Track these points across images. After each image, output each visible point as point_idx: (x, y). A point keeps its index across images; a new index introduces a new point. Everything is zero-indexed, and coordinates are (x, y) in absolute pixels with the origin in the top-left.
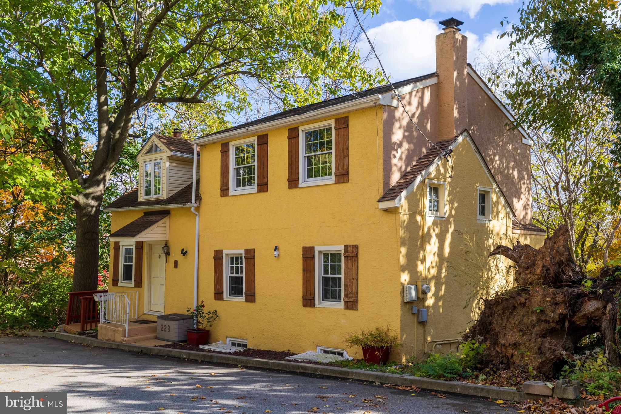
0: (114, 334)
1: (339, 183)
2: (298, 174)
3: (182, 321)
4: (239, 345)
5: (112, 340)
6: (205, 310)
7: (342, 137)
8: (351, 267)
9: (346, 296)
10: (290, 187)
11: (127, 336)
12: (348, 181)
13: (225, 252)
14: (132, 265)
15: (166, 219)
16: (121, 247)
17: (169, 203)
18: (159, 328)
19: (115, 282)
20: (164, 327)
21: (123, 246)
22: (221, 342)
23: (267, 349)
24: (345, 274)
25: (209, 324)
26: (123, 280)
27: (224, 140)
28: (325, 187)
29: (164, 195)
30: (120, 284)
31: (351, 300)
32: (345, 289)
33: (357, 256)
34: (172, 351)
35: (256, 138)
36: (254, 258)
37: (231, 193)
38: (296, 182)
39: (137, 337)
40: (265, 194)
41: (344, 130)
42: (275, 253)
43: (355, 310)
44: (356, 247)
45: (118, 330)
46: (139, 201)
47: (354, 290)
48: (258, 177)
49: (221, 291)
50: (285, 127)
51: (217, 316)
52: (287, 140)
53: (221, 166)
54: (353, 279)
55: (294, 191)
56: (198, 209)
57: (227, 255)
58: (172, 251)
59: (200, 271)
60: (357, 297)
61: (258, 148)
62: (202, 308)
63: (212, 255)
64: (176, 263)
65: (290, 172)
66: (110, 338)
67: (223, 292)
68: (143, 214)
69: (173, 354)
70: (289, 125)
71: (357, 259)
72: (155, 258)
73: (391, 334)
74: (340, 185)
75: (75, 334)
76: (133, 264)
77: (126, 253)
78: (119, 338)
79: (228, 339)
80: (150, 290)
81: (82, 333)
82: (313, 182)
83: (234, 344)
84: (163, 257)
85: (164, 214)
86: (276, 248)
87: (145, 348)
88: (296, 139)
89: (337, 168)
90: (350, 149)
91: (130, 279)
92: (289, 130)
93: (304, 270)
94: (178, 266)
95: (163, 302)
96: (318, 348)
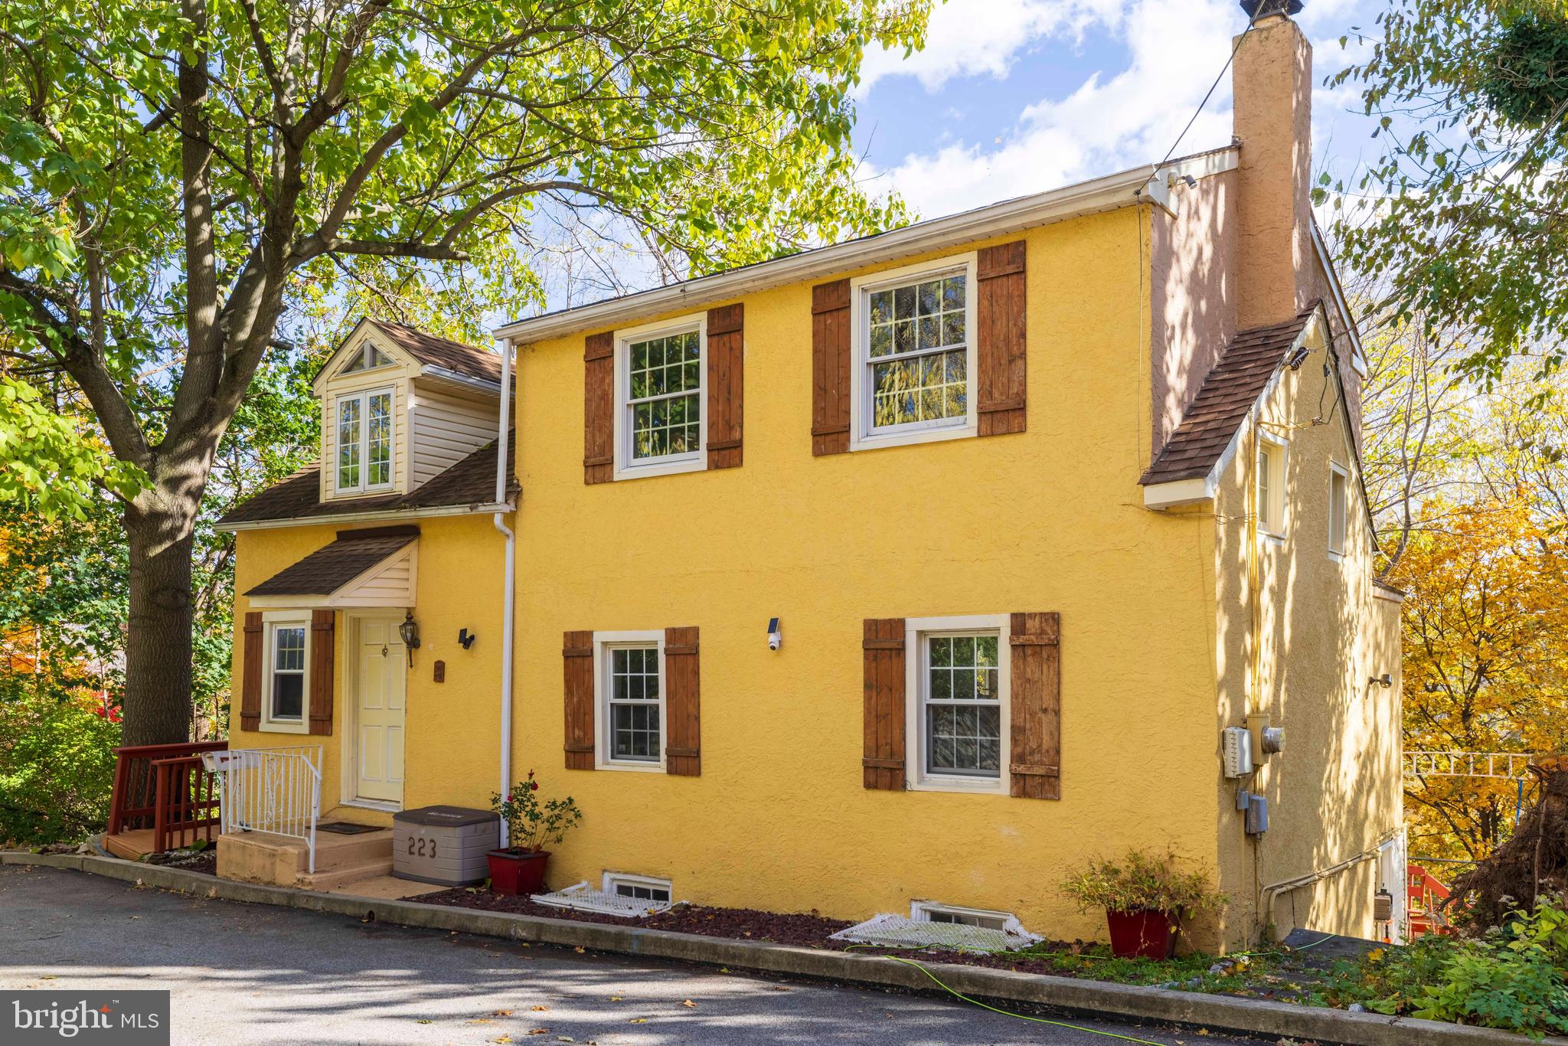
0: (273, 864)
1: (993, 435)
2: (848, 413)
3: (472, 827)
4: (642, 893)
5: (266, 879)
6: (542, 797)
7: (1002, 301)
8: (1037, 675)
9: (1018, 758)
10: (818, 452)
11: (312, 869)
12: (1022, 430)
13: (598, 638)
14: (300, 677)
15: (409, 549)
16: (266, 627)
17: (422, 506)
18: (401, 846)
19: (250, 720)
20: (418, 845)
21: (272, 623)
22: (584, 883)
23: (739, 905)
24: (1014, 696)
25: (553, 835)
26: (275, 715)
27: (594, 326)
28: (942, 447)
29: (400, 483)
30: (263, 726)
31: (1040, 770)
32: (1014, 741)
33: (1055, 645)
34: (477, 917)
35: (703, 317)
36: (697, 653)
37: (619, 472)
38: (842, 437)
39: (341, 873)
40: (735, 472)
41: (1012, 280)
42: (773, 638)
43: (1052, 799)
44: (1054, 619)
45: (285, 853)
46: (322, 500)
47: (1047, 742)
48: (710, 427)
49: (587, 743)
50: (802, 280)
51: (578, 816)
52: (810, 318)
53: (588, 401)
54: (1045, 711)
55: (833, 463)
56: (511, 519)
57: (605, 644)
58: (425, 636)
59: (517, 692)
60: (1058, 764)
61: (710, 345)
62: (532, 792)
63: (559, 645)
64: (440, 672)
65: (819, 409)
66: (259, 875)
67: (593, 748)
68: (334, 538)
69: (481, 926)
70: (816, 276)
71: (1059, 652)
72: (371, 656)
73: (1184, 870)
74: (996, 440)
75: (141, 860)
76: (306, 672)
77: (282, 643)
78: (287, 875)
79: (607, 877)
80: (356, 742)
81: (160, 857)
82: (897, 434)
83: (624, 891)
84: (400, 651)
85: (402, 535)
86: (774, 625)
87: (380, 906)
88: (842, 313)
89: (984, 392)
90: (1030, 335)
91: (297, 712)
92: (815, 288)
93: (868, 686)
94: (447, 677)
95: (398, 772)
96: (915, 905)
